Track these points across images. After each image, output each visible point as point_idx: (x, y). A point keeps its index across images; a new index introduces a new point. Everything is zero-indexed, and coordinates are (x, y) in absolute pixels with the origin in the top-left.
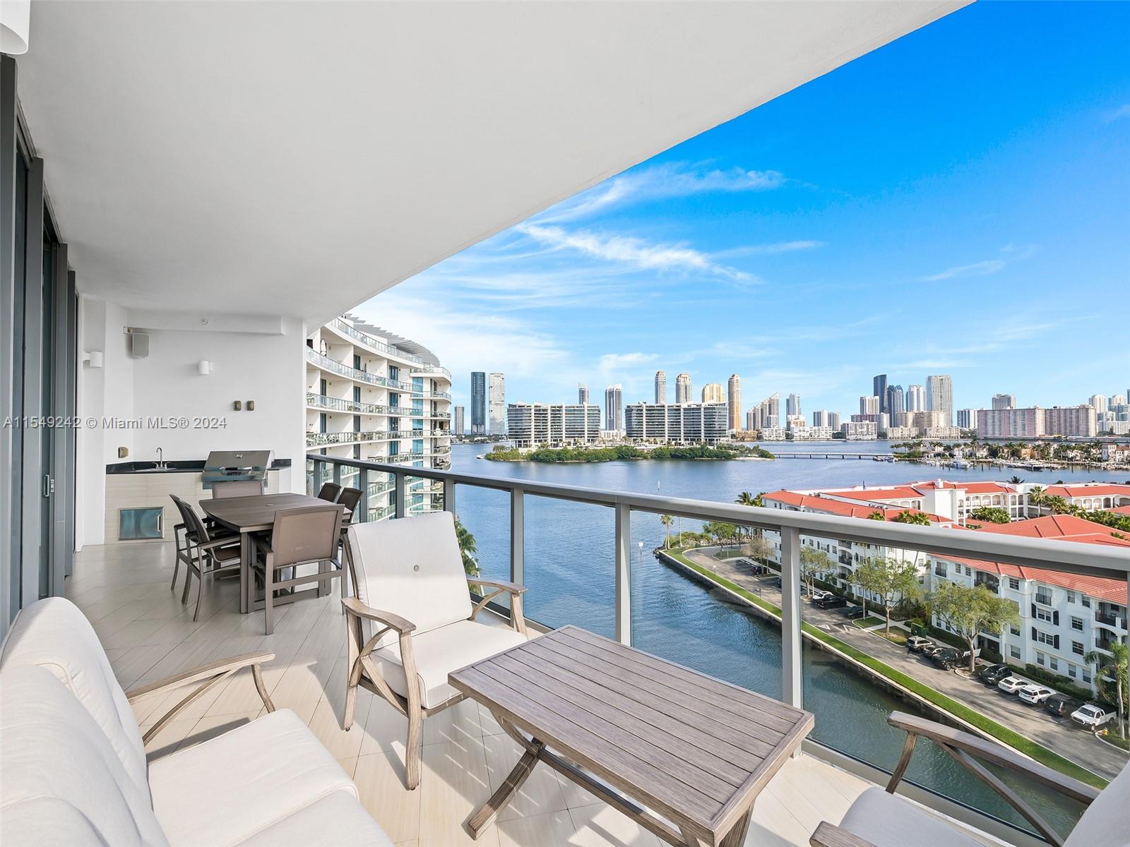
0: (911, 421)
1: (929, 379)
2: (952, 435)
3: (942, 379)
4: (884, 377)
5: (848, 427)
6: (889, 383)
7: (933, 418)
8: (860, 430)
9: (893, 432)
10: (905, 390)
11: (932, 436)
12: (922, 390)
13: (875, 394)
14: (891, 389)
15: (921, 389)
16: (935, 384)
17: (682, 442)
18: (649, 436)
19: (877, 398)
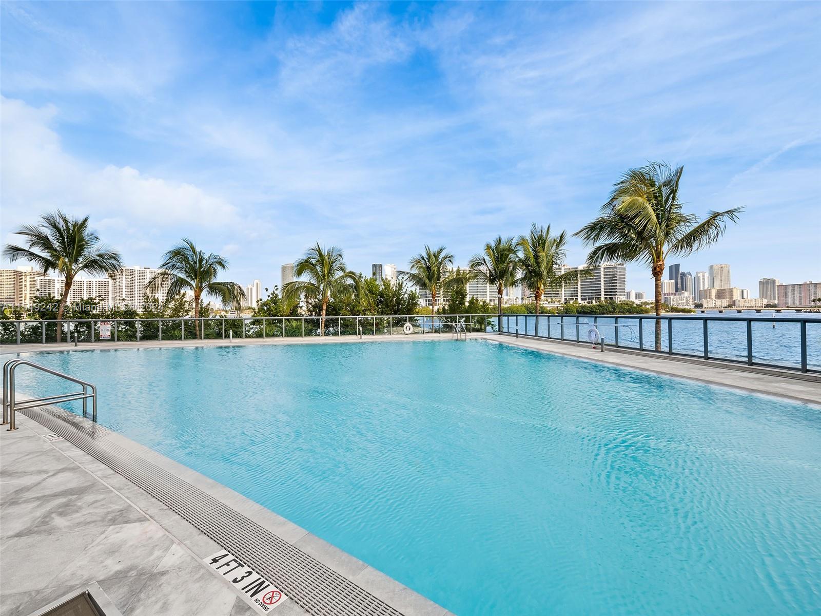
0: (715, 295)
1: (712, 267)
2: (757, 305)
3: (722, 267)
4: (677, 266)
5: (670, 300)
6: (681, 270)
7: (734, 293)
8: (680, 302)
9: (708, 302)
10: (694, 275)
11: (741, 305)
12: (707, 275)
13: (671, 278)
14: (683, 274)
15: (705, 274)
16: (716, 271)
17: (579, 301)
18: (547, 297)
19: (673, 281)
